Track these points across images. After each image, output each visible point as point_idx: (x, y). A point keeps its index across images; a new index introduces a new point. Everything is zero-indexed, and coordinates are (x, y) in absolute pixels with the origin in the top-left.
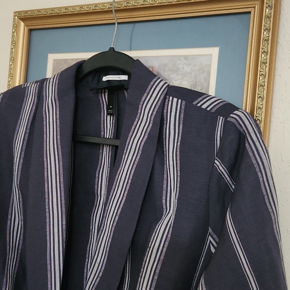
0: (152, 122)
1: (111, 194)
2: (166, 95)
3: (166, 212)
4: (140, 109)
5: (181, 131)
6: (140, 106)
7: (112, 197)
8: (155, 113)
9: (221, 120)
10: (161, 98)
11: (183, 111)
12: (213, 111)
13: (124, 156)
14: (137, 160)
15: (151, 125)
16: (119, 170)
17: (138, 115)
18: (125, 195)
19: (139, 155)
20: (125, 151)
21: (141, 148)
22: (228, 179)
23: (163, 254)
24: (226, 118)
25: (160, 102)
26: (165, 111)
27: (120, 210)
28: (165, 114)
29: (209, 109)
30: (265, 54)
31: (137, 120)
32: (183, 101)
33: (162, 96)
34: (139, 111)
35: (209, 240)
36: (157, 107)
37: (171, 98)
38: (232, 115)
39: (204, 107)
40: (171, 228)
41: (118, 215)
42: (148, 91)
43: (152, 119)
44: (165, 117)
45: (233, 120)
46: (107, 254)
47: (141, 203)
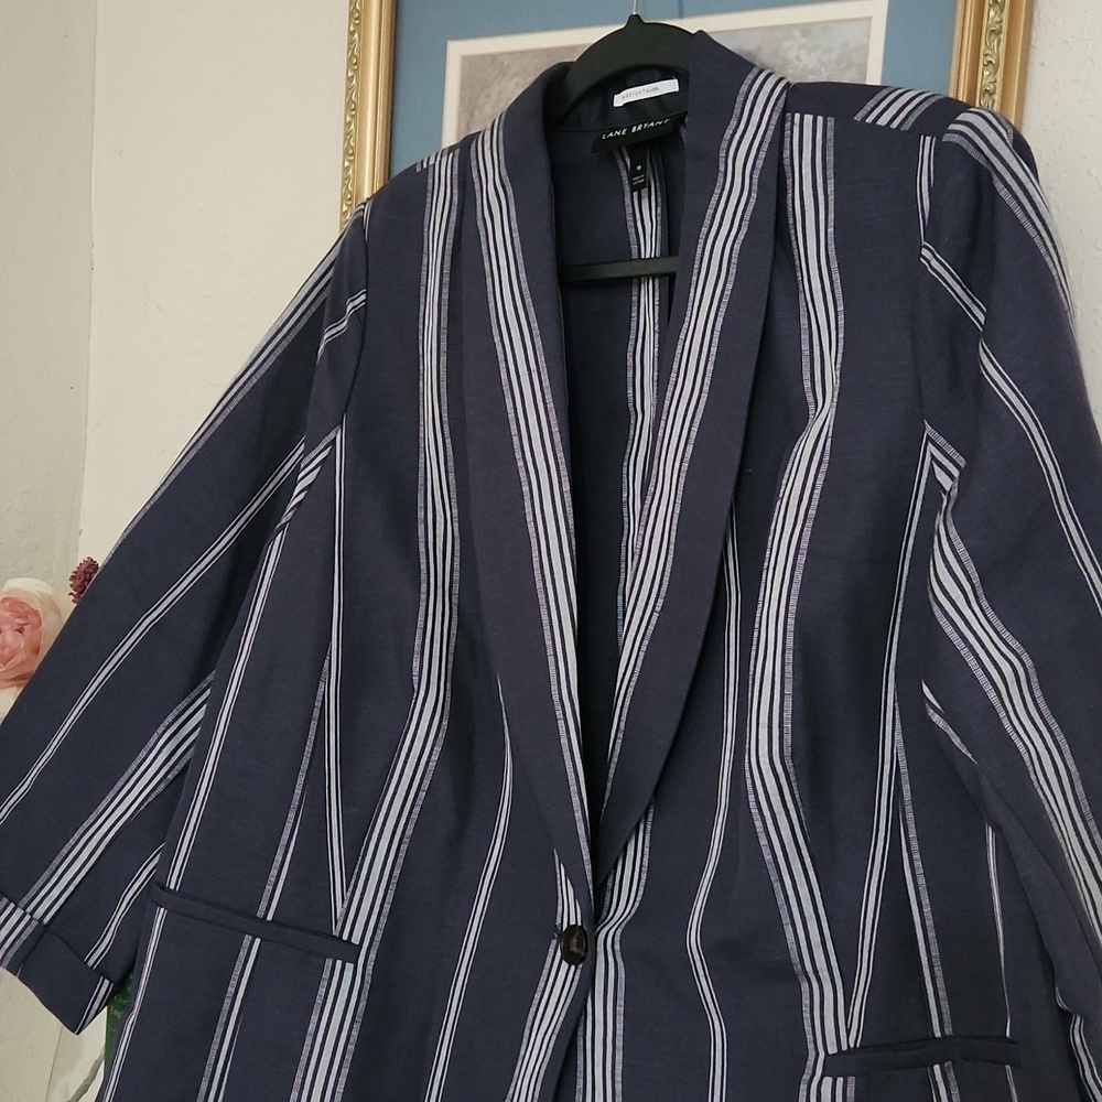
0: (755, 188)
1: (669, 395)
2: (784, 111)
3: (816, 411)
4: (722, 160)
5: (831, 198)
6: (723, 154)
7: (670, 404)
8: (760, 163)
9: (927, 145)
10: (773, 122)
11: (830, 144)
12: (906, 127)
13: (692, 290)
14: (728, 292)
15: (754, 195)
16: (684, 331)
17: (721, 179)
18: (706, 388)
20: (694, 278)
21: (734, 260)
22: (958, 289)
24: (939, 138)
25: (770, 133)
26: (786, 154)
27: (695, 429)
28: (787, 162)
29: (894, 125)
30: (997, 8)
31: (717, 191)
32: (829, 118)
33: (775, 117)
34: (722, 169)
36: (765, 147)
37: (797, 116)
38: (953, 127)
39: (882, 122)
40: (829, 440)
41: (692, 441)
42: (737, 111)
43: (755, 181)
44: (788, 169)
45: (956, 139)
47: (746, 399)
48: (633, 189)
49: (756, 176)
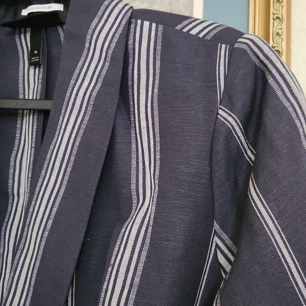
0: (109, 59)
1: (39, 184)
2: (130, 18)
3: (138, 205)
4: (88, 41)
5: (158, 71)
6: (89, 37)
7: (40, 190)
8: (113, 45)
9: (223, 50)
10: (124, 23)
11: (160, 40)
12: (209, 37)
14: (85, 122)
15: (107, 64)
16: (53, 143)
17: (85, 52)
18: (65, 182)
19: (89, 113)
21: (92, 102)
22: (242, 138)
23: (139, 273)
24: (232, 45)
25: (121, 29)
26: (131, 42)
27: (55, 209)
28: (130, 47)
29: (201, 35)
31: (82, 59)
32: (160, 26)
33: (125, 21)
34: (87, 45)
35: (214, 244)
36: (117, 36)
37: (139, 22)
38: (240, 40)
39: (194, 32)
40: (150, 228)
41: (52, 217)
42: (100, 13)
43: (110, 55)
44: (131, 51)
45: (244, 47)
46: (31, 289)
47: (93, 193)
48: (31, 64)
49: (110, 52)
